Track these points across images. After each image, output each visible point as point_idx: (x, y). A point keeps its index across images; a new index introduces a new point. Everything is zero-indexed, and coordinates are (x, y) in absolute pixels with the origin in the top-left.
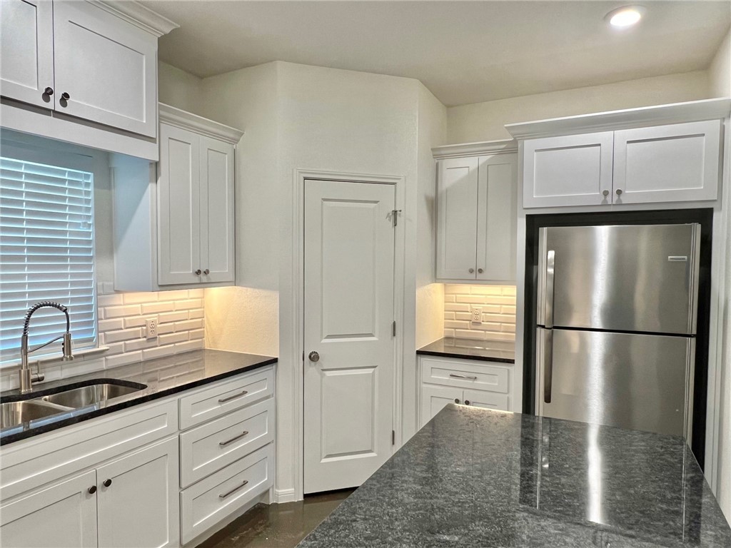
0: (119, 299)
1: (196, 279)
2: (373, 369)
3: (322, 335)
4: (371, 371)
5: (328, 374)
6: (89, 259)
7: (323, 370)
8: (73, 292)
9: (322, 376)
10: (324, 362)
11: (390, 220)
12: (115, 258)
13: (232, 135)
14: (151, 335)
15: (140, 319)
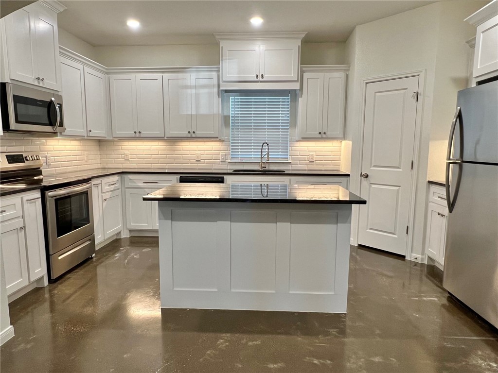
0: (298, 144)
1: (320, 136)
2: (398, 188)
3: (371, 165)
4: (397, 188)
5: (373, 186)
6: (288, 129)
7: (371, 184)
8: (282, 140)
9: (370, 186)
10: (371, 179)
11: (414, 99)
12: (297, 128)
13: (346, 68)
14: (311, 160)
15: (307, 153)
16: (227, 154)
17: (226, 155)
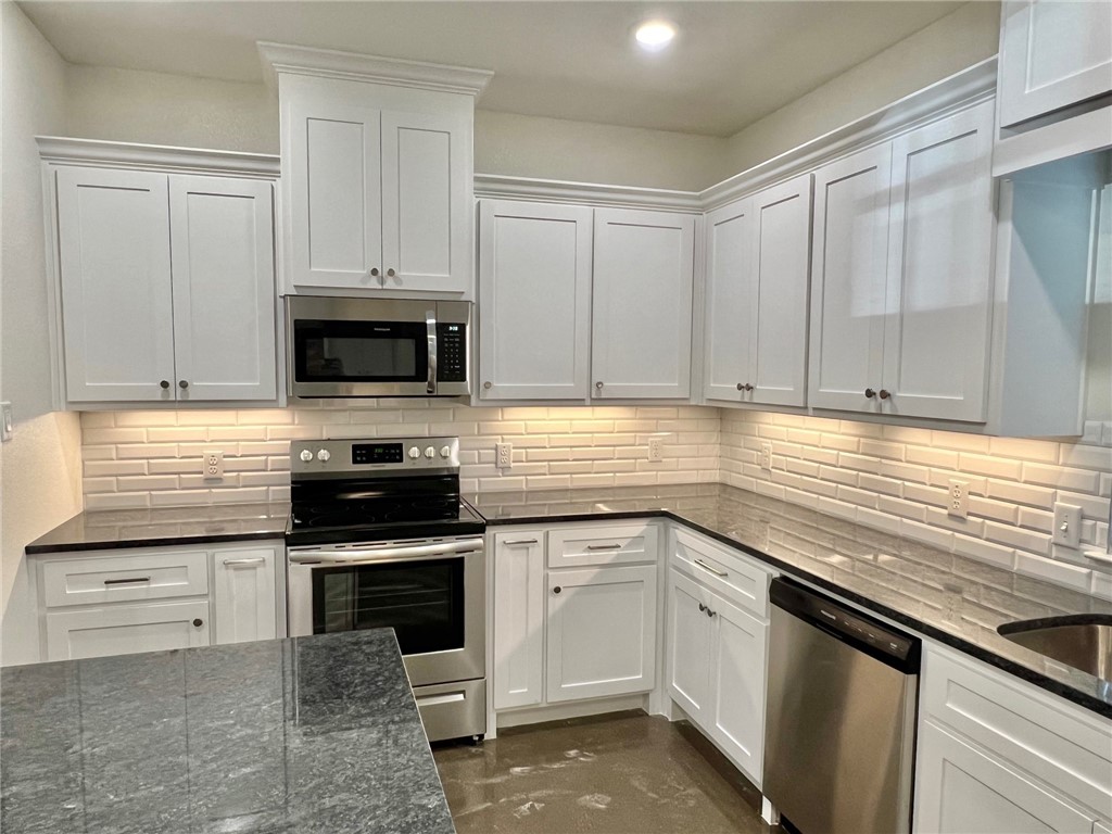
16: (1088, 512)
17: (1083, 516)
